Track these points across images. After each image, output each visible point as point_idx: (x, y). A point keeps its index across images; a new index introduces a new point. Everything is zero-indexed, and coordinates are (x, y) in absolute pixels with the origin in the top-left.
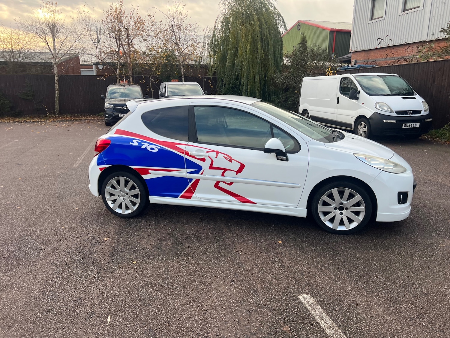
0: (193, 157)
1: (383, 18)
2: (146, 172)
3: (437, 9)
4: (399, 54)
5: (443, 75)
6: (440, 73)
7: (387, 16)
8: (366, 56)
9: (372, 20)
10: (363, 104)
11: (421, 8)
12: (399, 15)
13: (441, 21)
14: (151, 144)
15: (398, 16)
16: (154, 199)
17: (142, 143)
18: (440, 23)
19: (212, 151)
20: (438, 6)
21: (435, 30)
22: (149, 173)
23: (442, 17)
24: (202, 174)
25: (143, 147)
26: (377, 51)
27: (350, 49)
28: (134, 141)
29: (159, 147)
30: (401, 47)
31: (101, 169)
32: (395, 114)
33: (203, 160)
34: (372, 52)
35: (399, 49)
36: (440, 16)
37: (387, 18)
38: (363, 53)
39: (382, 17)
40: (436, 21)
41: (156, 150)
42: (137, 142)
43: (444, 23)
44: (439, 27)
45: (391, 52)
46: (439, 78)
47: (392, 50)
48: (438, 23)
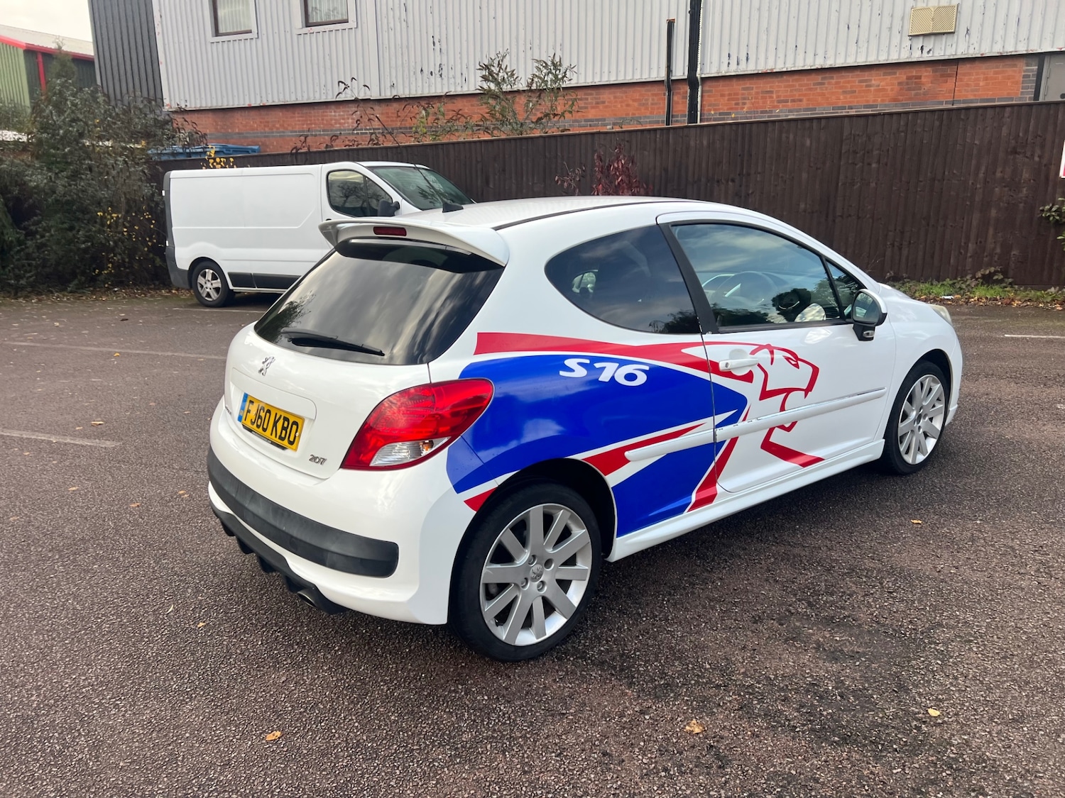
0: (728, 374)
1: (254, 35)
2: (618, 460)
3: (392, 33)
4: (315, 124)
5: (504, 170)
6: (496, 165)
7: (264, 32)
8: (219, 123)
9: (217, 36)
11: (352, 24)
12: (296, 32)
13: (406, 58)
14: (622, 363)
15: (295, 37)
16: (625, 545)
17: (597, 365)
18: (405, 62)
19: (761, 347)
20: (392, 25)
21: (396, 77)
22: (626, 461)
23: (405, 50)
24: (744, 420)
25: (605, 377)
26: (253, 113)
27: (166, 101)
28: (567, 362)
29: (647, 368)
30: (316, 108)
31: (470, 502)
33: (748, 378)
34: (238, 115)
35: (312, 112)
36: (402, 48)
37: (265, 37)
38: (210, 115)
39: (250, 32)
40: (393, 58)
41: (642, 379)
42: (579, 364)
43: (412, 64)
44: (403, 71)
45: (291, 117)
46: (497, 177)
47: (294, 114)
48: (399, 62)
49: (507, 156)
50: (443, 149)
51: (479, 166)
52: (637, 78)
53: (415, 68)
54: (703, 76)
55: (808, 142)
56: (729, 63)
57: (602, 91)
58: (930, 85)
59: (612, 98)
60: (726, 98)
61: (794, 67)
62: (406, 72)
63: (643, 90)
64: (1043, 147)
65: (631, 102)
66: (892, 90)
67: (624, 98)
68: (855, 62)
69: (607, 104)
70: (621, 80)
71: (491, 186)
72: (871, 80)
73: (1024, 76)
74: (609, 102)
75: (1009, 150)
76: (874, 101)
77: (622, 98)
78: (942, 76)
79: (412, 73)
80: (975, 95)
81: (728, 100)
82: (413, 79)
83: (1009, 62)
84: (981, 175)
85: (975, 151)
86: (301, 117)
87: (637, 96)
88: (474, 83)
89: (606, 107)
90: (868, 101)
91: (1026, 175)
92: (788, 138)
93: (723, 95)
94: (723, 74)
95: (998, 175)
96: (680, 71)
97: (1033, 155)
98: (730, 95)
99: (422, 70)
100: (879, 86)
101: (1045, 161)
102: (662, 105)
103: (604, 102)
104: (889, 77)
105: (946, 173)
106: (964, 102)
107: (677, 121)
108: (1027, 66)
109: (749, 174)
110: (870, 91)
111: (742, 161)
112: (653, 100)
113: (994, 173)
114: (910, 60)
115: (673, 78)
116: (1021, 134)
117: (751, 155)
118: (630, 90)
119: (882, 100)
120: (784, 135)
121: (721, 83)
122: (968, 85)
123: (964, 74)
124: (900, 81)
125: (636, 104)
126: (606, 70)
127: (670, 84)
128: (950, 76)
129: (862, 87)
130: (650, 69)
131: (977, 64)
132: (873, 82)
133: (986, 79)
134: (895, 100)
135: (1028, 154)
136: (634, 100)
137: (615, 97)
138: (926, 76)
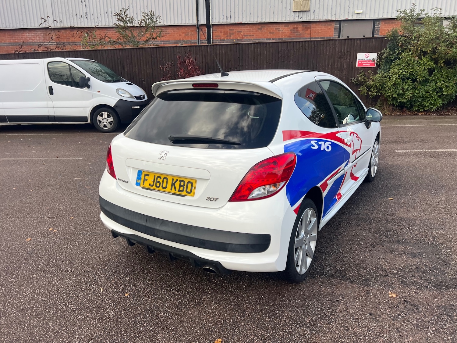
4: (18, 39)
5: (132, 63)
6: (128, 60)
10: (99, 92)
13: (67, 8)
18: (66, 10)
21: (63, 18)
22: (327, 185)
28: (312, 142)
30: (18, 31)
31: (295, 211)
32: (135, 100)
35: (16, 33)
36: (64, 3)
40: (60, 8)
42: (315, 143)
43: (71, 12)
44: (66, 15)
45: (4, 36)
46: (128, 66)
47: (5, 34)
48: (64, 10)
49: (132, 56)
50: (99, 53)
51: (119, 61)
52: (183, 23)
53: (72, 13)
54: (213, 24)
55: (265, 53)
56: (223, 19)
57: (167, 28)
58: (302, 31)
59: (173, 32)
60: (223, 33)
61: (250, 21)
62: (68, 15)
63: (186, 28)
64: (350, 56)
65: (181, 34)
66: (288, 33)
67: (178, 32)
68: (274, 21)
69: (170, 34)
70: (176, 24)
71: (126, 70)
72: (280, 28)
73: (335, 29)
74: (171, 33)
75: (339, 57)
76: (281, 37)
77: (177, 32)
78: (306, 28)
79: (71, 16)
80: (318, 36)
81: (224, 34)
82: (72, 19)
83: (329, 23)
84: (330, 66)
85: (327, 57)
86: (9, 36)
87: (184, 31)
88: (112, 21)
89: (170, 35)
90: (279, 37)
91: (345, 66)
92: (257, 50)
93: (221, 32)
94: (221, 23)
95: (336, 66)
96: (203, 21)
97: (347, 59)
98: (224, 32)
99: (76, 15)
100: (283, 31)
101: (351, 61)
102: (195, 36)
103: (169, 33)
104: (286, 27)
105: (318, 65)
106: (315, 38)
107: (202, 43)
108: (335, 25)
109: (243, 66)
110: (279, 33)
111: (240, 60)
112: (191, 33)
113: (334, 65)
114: (294, 21)
115: (200, 24)
116: (342, 51)
117: (243, 58)
118: (181, 29)
119: (285, 37)
120: (256, 49)
121: (220, 27)
122: (315, 32)
123: (314, 27)
124: (290, 29)
125: (184, 35)
126: (169, 18)
127: (198, 27)
128: (308, 28)
129: (276, 31)
130: (189, 19)
131: (318, 24)
132: (281, 29)
133: (321, 30)
134: (289, 37)
135: (345, 58)
136: (183, 33)
137: (174, 31)
138: (300, 28)
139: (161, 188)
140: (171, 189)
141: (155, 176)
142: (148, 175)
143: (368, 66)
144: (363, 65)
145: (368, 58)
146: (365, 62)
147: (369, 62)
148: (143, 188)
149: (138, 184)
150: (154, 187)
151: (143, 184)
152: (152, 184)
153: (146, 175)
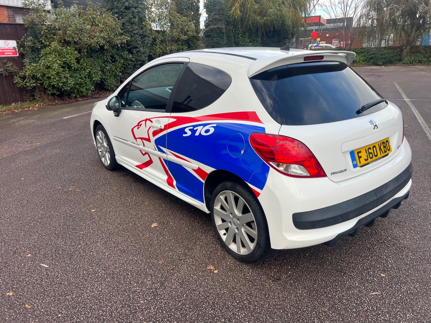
139: (374, 158)
140: (381, 154)
141: (366, 149)
142: (360, 152)
143: (10, 55)
144: (6, 53)
145: (8, 46)
146: (6, 51)
147: (11, 51)
148: (361, 167)
149: (355, 166)
150: (369, 160)
151: (360, 163)
152: (366, 158)
153: (358, 153)
